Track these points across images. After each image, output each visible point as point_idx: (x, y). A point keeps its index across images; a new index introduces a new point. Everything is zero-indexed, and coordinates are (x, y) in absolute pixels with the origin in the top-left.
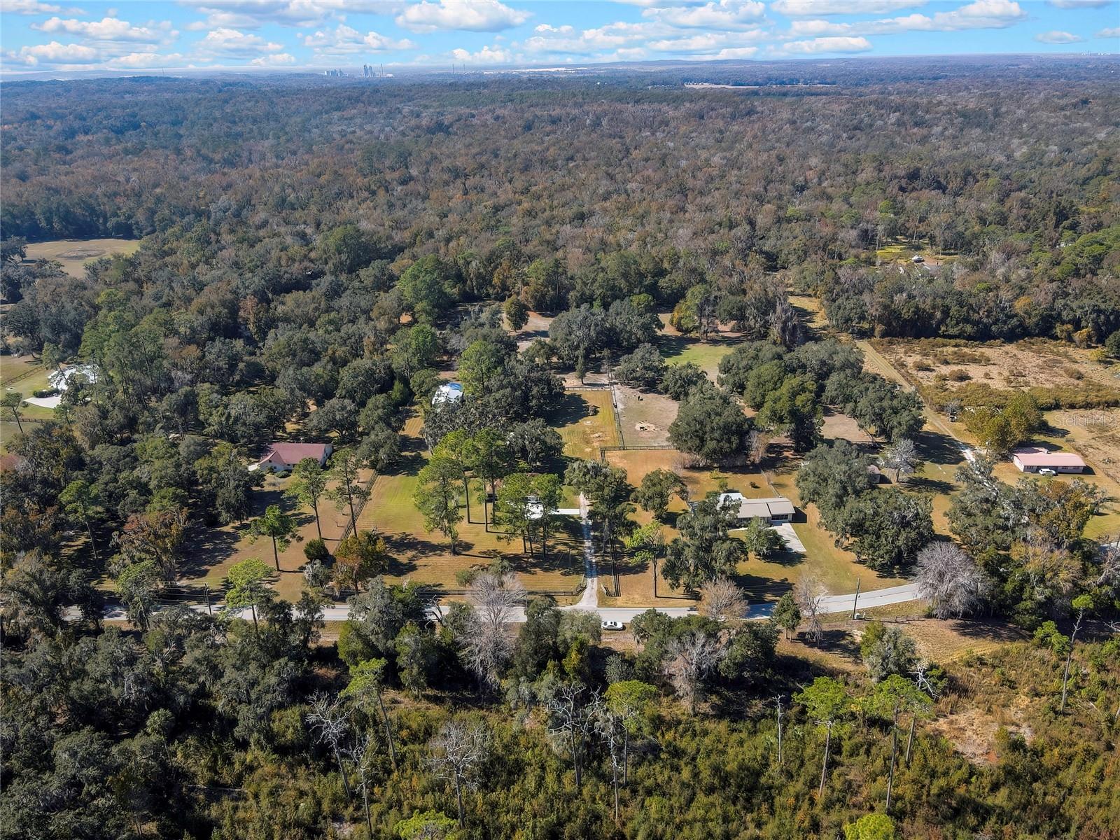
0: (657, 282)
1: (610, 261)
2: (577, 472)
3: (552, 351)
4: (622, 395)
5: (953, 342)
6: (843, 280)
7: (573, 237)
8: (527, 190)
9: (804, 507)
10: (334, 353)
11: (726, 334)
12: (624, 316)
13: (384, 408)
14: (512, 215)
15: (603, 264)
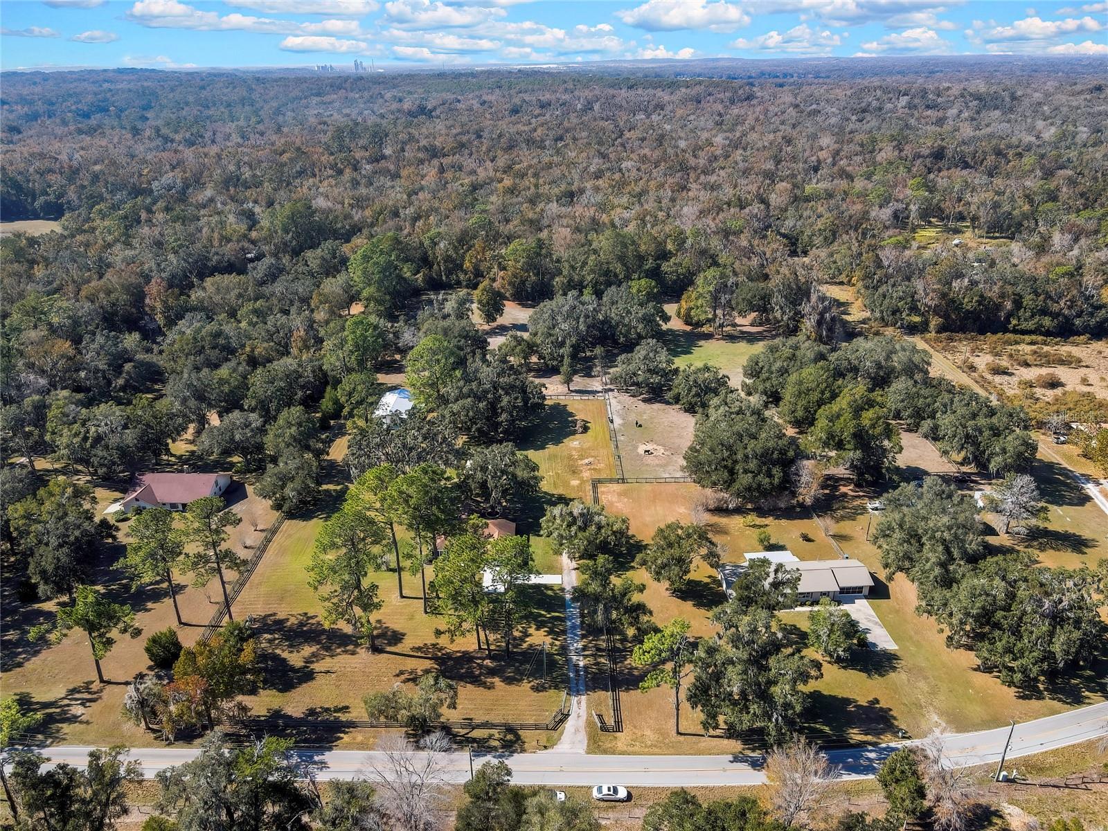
0: (659, 266)
1: (603, 242)
2: (558, 521)
3: (531, 348)
4: (620, 406)
5: (1027, 338)
6: (886, 263)
7: (559, 216)
8: (510, 167)
9: (890, 578)
10: (253, 351)
11: (745, 329)
12: (621, 306)
13: (300, 425)
14: (492, 193)
15: (595, 245)
